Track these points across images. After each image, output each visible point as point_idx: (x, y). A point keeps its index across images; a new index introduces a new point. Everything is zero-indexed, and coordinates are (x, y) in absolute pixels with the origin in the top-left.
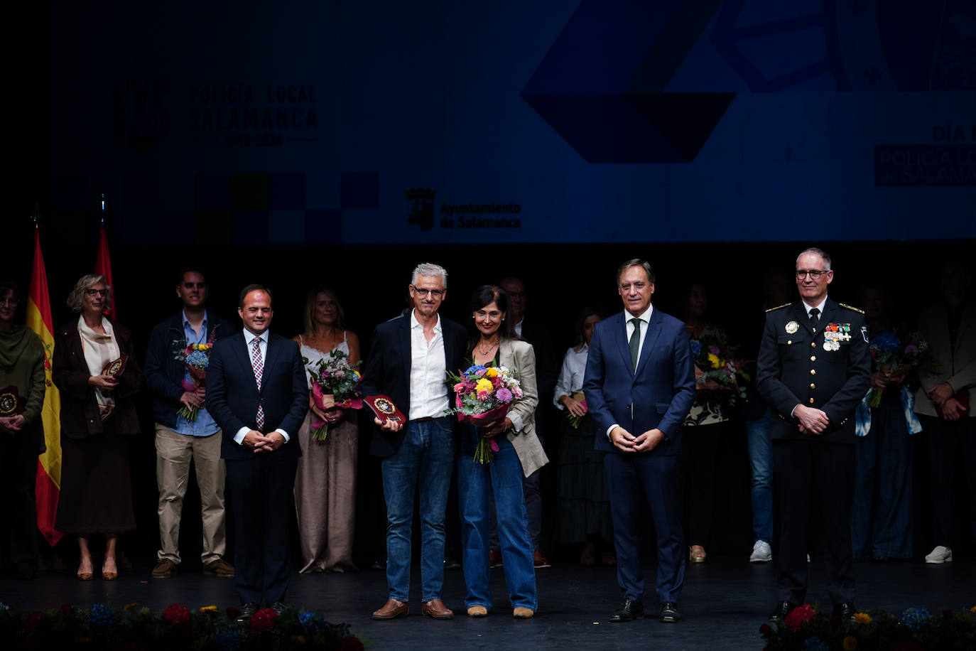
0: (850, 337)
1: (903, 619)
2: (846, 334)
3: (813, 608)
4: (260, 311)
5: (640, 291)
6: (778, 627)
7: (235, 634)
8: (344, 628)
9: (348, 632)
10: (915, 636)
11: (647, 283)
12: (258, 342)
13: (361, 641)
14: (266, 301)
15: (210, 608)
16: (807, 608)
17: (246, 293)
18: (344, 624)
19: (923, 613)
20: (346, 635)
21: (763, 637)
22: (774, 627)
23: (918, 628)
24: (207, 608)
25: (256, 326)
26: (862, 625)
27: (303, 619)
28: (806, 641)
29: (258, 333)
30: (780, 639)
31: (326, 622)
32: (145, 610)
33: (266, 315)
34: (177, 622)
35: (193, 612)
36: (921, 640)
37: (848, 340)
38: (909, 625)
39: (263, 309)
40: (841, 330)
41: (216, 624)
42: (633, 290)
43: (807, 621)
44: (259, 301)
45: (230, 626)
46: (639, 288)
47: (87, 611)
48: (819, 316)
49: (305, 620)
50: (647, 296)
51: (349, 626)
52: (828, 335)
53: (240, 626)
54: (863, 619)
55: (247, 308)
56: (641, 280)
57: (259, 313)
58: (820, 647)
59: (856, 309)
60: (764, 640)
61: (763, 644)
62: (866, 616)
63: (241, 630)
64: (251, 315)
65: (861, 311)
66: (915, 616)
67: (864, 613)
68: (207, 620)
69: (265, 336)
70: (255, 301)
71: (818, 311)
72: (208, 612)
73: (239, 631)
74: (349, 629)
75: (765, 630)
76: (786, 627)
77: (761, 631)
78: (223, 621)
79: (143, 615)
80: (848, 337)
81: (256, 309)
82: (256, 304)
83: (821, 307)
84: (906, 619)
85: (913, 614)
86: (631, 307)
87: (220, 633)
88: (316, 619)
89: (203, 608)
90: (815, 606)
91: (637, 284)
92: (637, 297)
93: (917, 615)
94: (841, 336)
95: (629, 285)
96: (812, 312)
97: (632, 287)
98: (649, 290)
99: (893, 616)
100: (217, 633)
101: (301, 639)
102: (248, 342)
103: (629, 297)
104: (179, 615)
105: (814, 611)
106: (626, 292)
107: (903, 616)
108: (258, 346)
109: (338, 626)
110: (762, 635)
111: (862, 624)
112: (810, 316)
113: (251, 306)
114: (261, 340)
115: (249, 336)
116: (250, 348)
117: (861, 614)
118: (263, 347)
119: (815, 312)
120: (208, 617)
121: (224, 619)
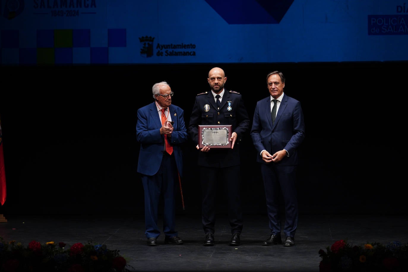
5: (277, 86)
6: (328, 250)
7: (63, 255)
8: (116, 252)
9: (118, 254)
10: (394, 255)
11: (281, 82)
13: (124, 258)
15: (51, 243)
16: (342, 242)
18: (116, 250)
20: (117, 255)
21: (320, 256)
22: (326, 250)
23: (396, 251)
24: (49, 243)
26: (368, 250)
27: (96, 248)
28: (342, 258)
30: (328, 257)
31: (107, 249)
32: (19, 244)
34: (35, 249)
35: (42, 244)
38: (391, 250)
41: (53, 250)
42: (273, 86)
43: (342, 248)
45: (61, 251)
46: (277, 85)
49: (97, 249)
50: (280, 89)
51: (119, 251)
53: (65, 252)
54: (369, 247)
56: (278, 81)
58: (348, 261)
60: (320, 258)
62: (370, 245)
63: (66, 254)
66: (394, 245)
68: (49, 249)
73: (65, 254)
74: (119, 253)
75: (321, 253)
76: (331, 251)
77: (319, 253)
78: (57, 249)
79: (18, 246)
84: (390, 247)
86: (273, 94)
87: (56, 255)
88: (103, 248)
89: (48, 243)
91: (276, 83)
92: (276, 89)
93: (395, 245)
95: (272, 83)
97: (273, 84)
99: (383, 245)
100: (54, 255)
101: (96, 258)
103: (272, 89)
104: (36, 246)
105: (345, 243)
106: (271, 87)
109: (113, 251)
117: (368, 244)
120: (50, 247)
121: (57, 248)
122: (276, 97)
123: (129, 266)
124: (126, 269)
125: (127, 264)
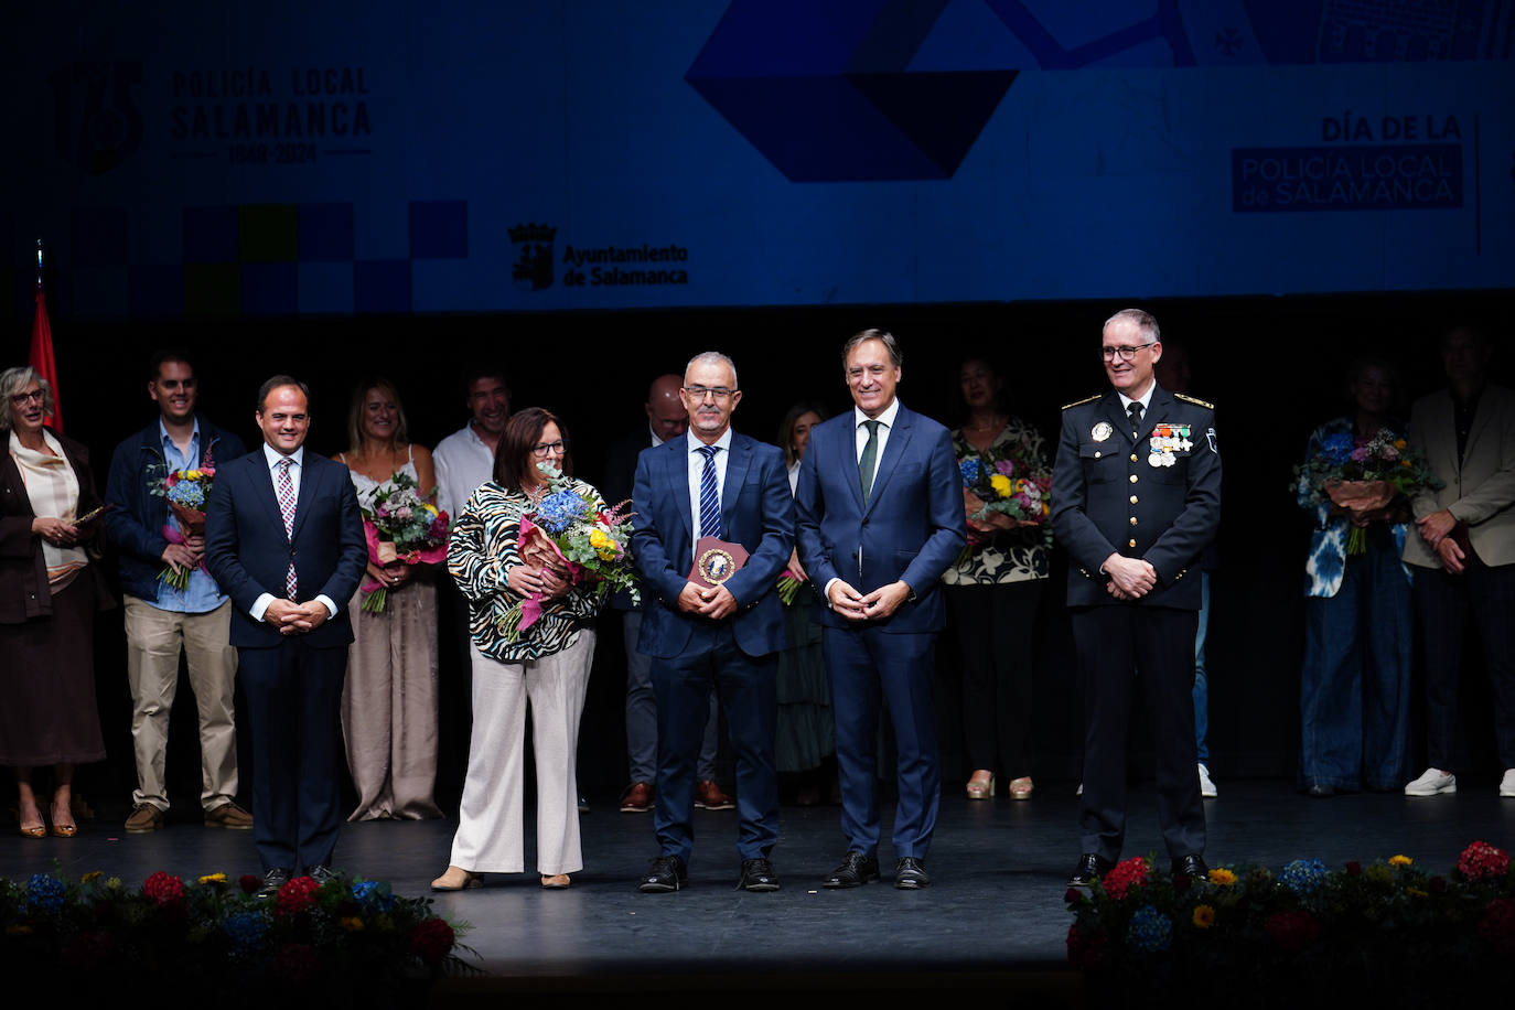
0: (1191, 444)
1: (1286, 877)
2: (1185, 440)
3: (1146, 862)
4: (289, 419)
5: (880, 378)
6: (1093, 893)
7: (255, 916)
8: (423, 904)
9: (429, 911)
10: (1303, 903)
11: (889, 367)
12: (287, 465)
13: (449, 922)
14: (299, 404)
15: (215, 877)
16: (1137, 863)
17: (267, 393)
18: (422, 899)
19: (1317, 867)
20: (426, 915)
21: (1070, 909)
22: (1087, 893)
23: (1308, 890)
24: (210, 877)
25: (285, 443)
26: (1223, 888)
27: (359, 893)
28: (1137, 914)
29: (286, 452)
30: (1095, 911)
31: (395, 897)
32: (114, 882)
33: (299, 425)
34: (164, 900)
35: (189, 883)
36: (1313, 909)
37: (1187, 449)
38: (1294, 886)
39: (296, 417)
40: (1176, 434)
41: (224, 902)
42: (867, 378)
43: (1138, 882)
44: (288, 404)
45: (246, 904)
46: (877, 374)
47: (23, 885)
48: (1143, 413)
49: (362, 894)
50: (890, 386)
51: (431, 901)
52: (1155, 442)
53: (261, 906)
54: (1224, 878)
55: (269, 414)
56: (880, 362)
57: (288, 423)
58: (1158, 922)
59: (1200, 402)
60: (1072, 913)
61: (1071, 919)
62: (1228, 873)
63: (263, 910)
64: (275, 424)
65: (1208, 405)
66: (1304, 872)
67: (1225, 869)
68: (210, 896)
69: (297, 456)
70: (282, 404)
71: (1142, 407)
72: (212, 883)
73: (261, 912)
74: (430, 906)
75: (1073, 898)
76: (1105, 893)
77: (1067, 899)
78: (236, 898)
79: (111, 890)
80: (1187, 445)
81: (282, 416)
82: (283, 409)
83: (1145, 400)
84: (1289, 877)
85: (1300, 869)
86: (865, 404)
87: (231, 913)
88: (380, 892)
89: (205, 878)
90: (1149, 860)
91: (874, 369)
92: (873, 388)
93: (1307, 870)
94: (1176, 444)
96: (1131, 407)
98: (892, 376)
99: (1269, 873)
100: (227, 915)
101: (357, 922)
102: (271, 466)
103: (860, 388)
104: (167, 888)
105: (1148, 867)
106: (855, 382)
107: (1284, 872)
108: (286, 471)
109: (414, 902)
110: (1068, 905)
111: (1223, 886)
112: (1129, 413)
113: (276, 411)
114: (292, 461)
115: (272, 456)
116: (275, 474)
117: (1221, 871)
118: (295, 473)
119: (1135, 407)
120: (213, 891)
121: (236, 894)
122: (872, 412)
123: (465, 947)
124: (456, 959)
125: (459, 940)
